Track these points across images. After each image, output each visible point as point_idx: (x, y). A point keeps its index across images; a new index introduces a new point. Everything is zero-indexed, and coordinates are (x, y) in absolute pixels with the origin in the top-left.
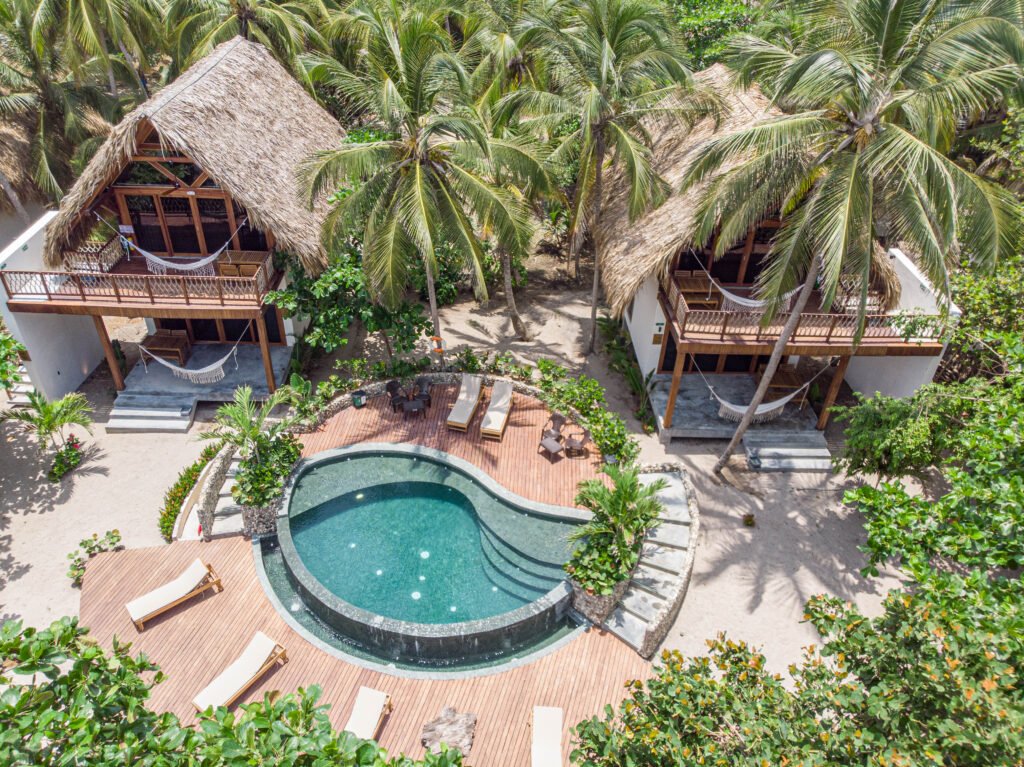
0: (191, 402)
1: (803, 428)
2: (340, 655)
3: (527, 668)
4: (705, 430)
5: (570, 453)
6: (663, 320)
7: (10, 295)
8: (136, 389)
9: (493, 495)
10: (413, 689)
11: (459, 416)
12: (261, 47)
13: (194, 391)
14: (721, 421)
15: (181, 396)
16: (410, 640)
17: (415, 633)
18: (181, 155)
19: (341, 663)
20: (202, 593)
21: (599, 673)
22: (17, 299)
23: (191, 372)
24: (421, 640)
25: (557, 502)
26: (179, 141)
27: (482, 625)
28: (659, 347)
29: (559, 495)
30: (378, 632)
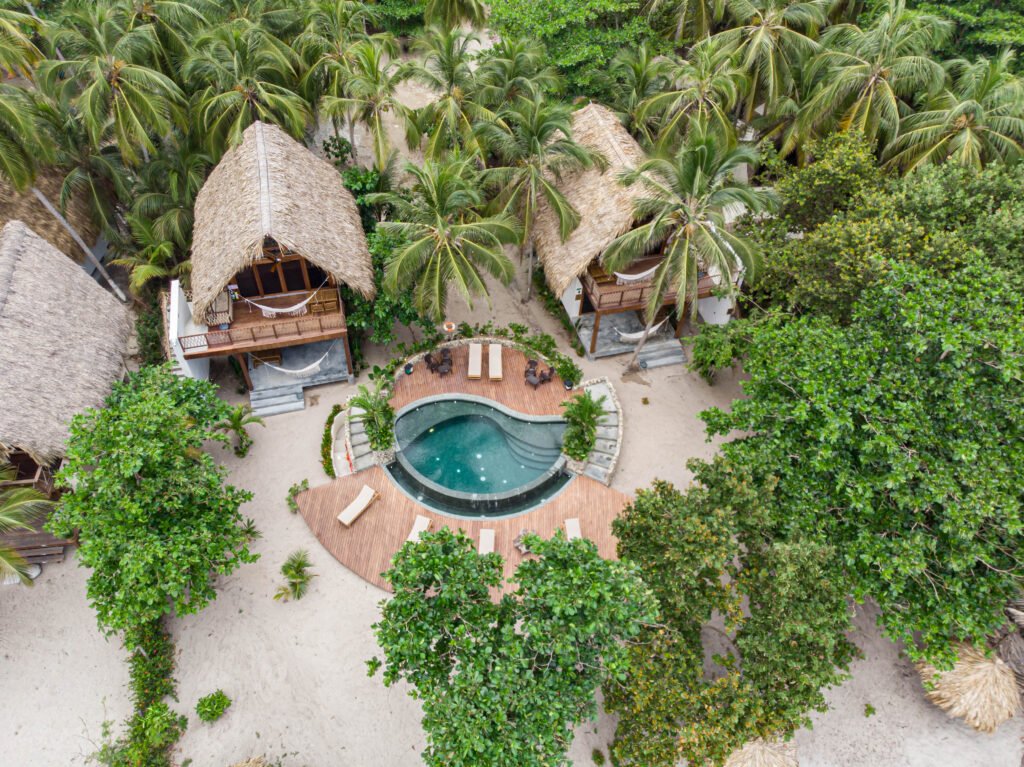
0: (300, 389)
1: (667, 338)
2: (458, 517)
3: (553, 503)
4: (614, 349)
5: (542, 382)
6: (581, 287)
7: (184, 349)
8: (261, 388)
9: (507, 416)
10: (501, 525)
11: (475, 370)
12: (273, 126)
13: (300, 382)
14: (622, 343)
15: (292, 387)
16: (492, 502)
17: (496, 498)
18: (293, 252)
19: (460, 521)
20: (377, 498)
21: (588, 497)
22: (189, 352)
23: (298, 372)
24: (499, 501)
25: (545, 413)
26: (291, 246)
27: (526, 488)
28: (579, 301)
29: (545, 409)
30: (476, 502)
